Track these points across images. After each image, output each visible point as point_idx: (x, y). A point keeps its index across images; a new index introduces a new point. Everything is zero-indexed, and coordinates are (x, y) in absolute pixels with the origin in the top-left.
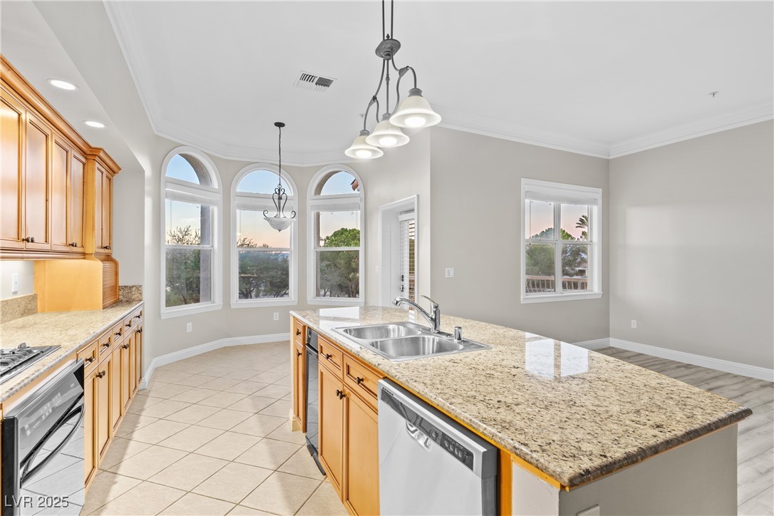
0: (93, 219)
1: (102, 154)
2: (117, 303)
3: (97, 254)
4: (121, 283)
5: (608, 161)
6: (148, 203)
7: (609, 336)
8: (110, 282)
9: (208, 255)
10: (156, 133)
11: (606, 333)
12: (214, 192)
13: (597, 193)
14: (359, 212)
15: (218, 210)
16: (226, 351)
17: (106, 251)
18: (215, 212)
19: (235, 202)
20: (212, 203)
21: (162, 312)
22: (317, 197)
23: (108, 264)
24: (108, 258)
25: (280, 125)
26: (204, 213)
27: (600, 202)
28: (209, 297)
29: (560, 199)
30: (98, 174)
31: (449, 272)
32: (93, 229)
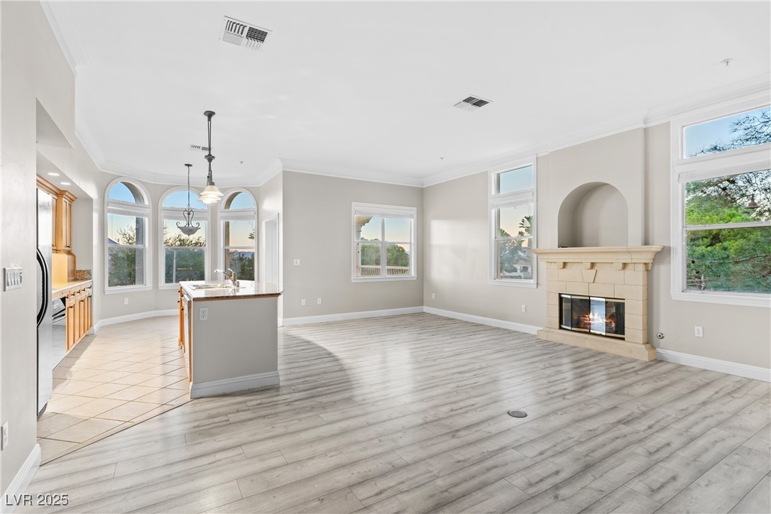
0: (62, 230)
1: (67, 193)
2: (76, 280)
3: (64, 250)
4: (77, 269)
5: (422, 189)
6: (96, 216)
7: (423, 305)
8: (71, 268)
9: (142, 251)
10: (101, 170)
11: (421, 303)
12: (146, 207)
13: (414, 210)
14: (254, 221)
15: (149, 220)
16: (154, 318)
17: (68, 249)
18: (147, 221)
19: (161, 214)
20: (143, 215)
21: (106, 289)
22: (226, 210)
23: (70, 257)
24: (69, 253)
25: (189, 165)
26: (139, 222)
27: (415, 216)
28: (142, 282)
29: (384, 215)
30: (64, 203)
31: (297, 262)
32: (62, 236)
